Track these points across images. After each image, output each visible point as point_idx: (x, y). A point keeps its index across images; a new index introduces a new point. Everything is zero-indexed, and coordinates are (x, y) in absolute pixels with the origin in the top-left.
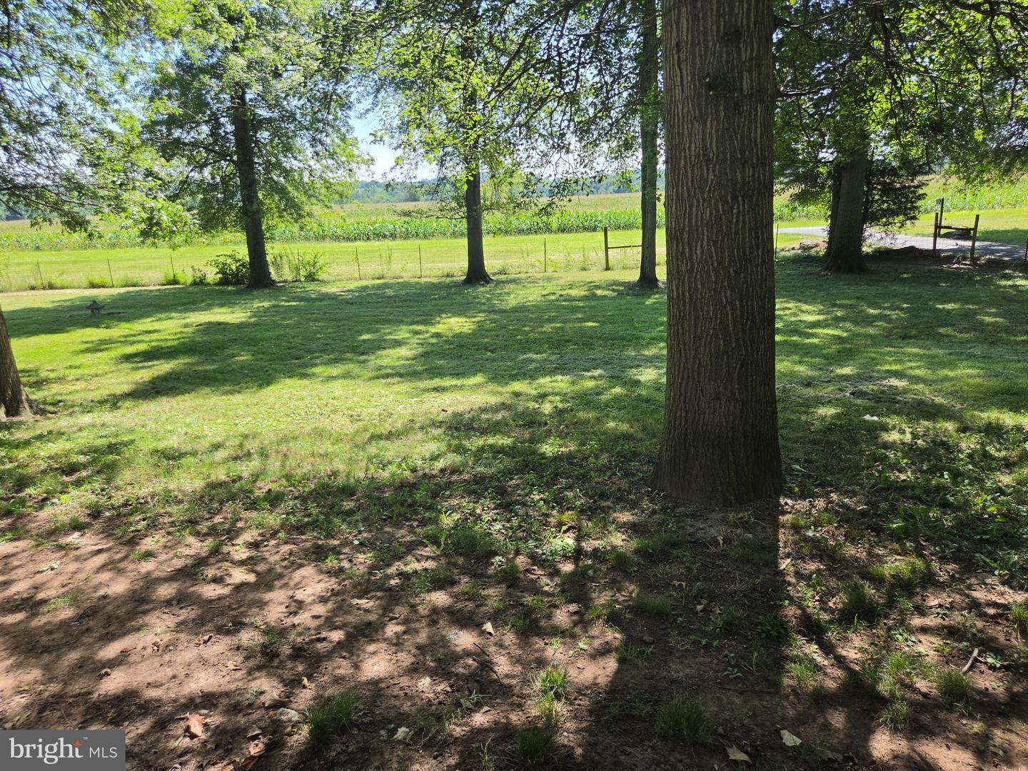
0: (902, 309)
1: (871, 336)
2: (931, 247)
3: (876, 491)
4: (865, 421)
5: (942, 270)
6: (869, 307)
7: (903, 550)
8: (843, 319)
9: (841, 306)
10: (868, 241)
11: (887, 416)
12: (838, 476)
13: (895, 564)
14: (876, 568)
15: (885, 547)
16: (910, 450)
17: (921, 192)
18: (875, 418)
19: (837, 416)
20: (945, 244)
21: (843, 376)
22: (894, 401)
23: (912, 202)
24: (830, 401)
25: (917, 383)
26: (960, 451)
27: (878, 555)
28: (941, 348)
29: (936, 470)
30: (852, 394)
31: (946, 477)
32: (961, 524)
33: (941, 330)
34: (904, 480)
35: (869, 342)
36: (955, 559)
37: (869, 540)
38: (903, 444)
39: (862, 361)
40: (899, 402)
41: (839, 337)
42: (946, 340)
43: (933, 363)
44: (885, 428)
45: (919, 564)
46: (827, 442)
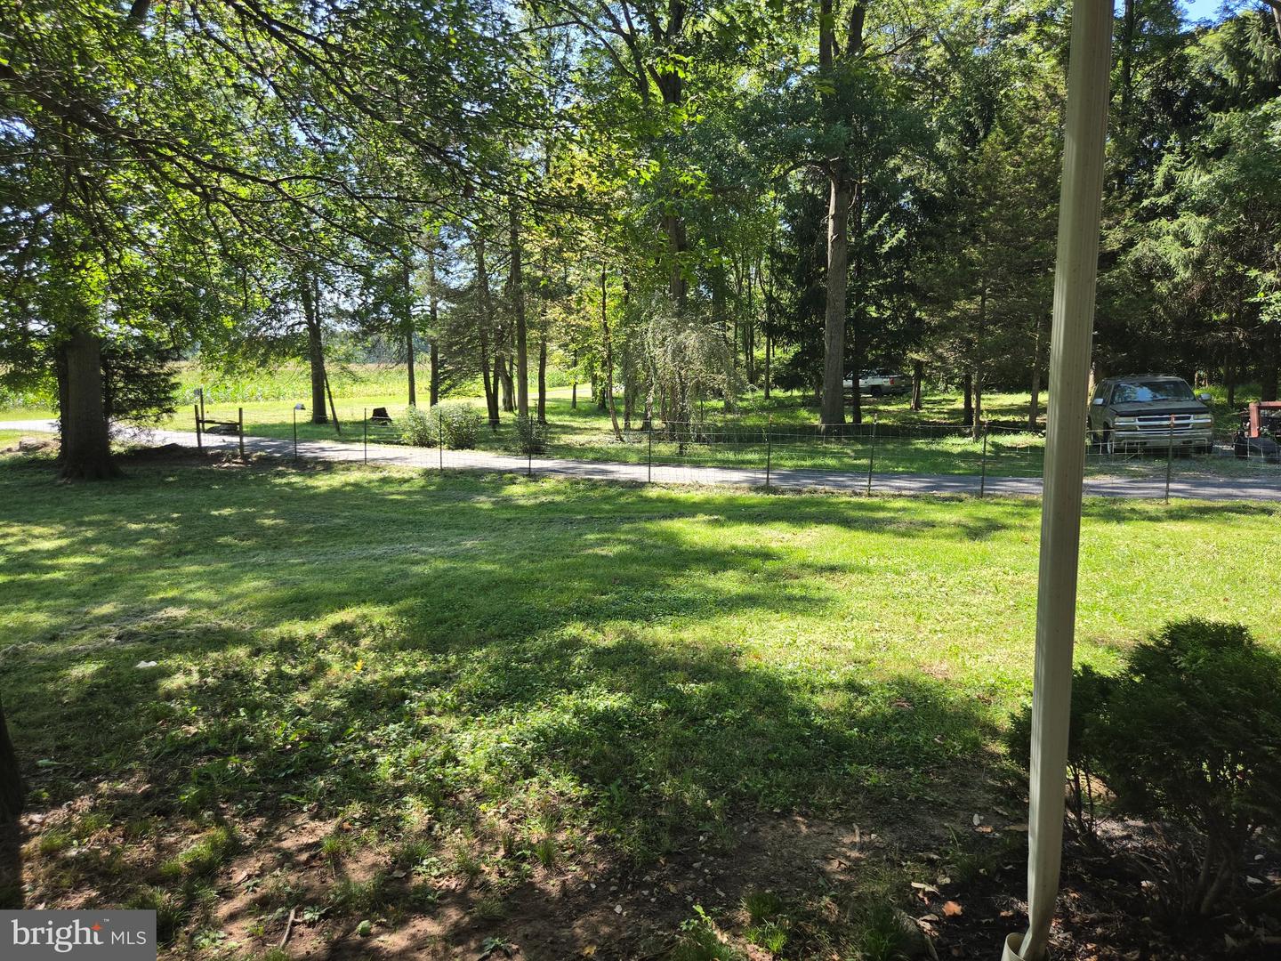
0: (172, 520)
1: (137, 559)
2: (195, 444)
3: (162, 760)
4: (139, 671)
5: (212, 471)
6: (130, 522)
7: (199, 824)
8: (95, 541)
9: (90, 524)
10: (120, 438)
11: (168, 657)
12: (107, 756)
13: (193, 846)
14: (168, 865)
15: (177, 830)
16: (199, 694)
17: (173, 380)
18: (153, 664)
19: (101, 673)
20: (210, 441)
21: (104, 616)
22: (175, 636)
23: (165, 392)
24: (88, 655)
25: (199, 608)
26: (256, 679)
27: (170, 845)
28: (223, 562)
29: (230, 710)
30: (119, 638)
31: (243, 714)
32: (262, 766)
33: (221, 540)
34: (196, 734)
35: (135, 566)
36: (260, 812)
37: (157, 828)
38: (190, 687)
39: (128, 592)
40: (180, 636)
41: (92, 566)
42: (227, 551)
43: (214, 579)
44: (166, 673)
45: (219, 834)
46: (89, 713)
